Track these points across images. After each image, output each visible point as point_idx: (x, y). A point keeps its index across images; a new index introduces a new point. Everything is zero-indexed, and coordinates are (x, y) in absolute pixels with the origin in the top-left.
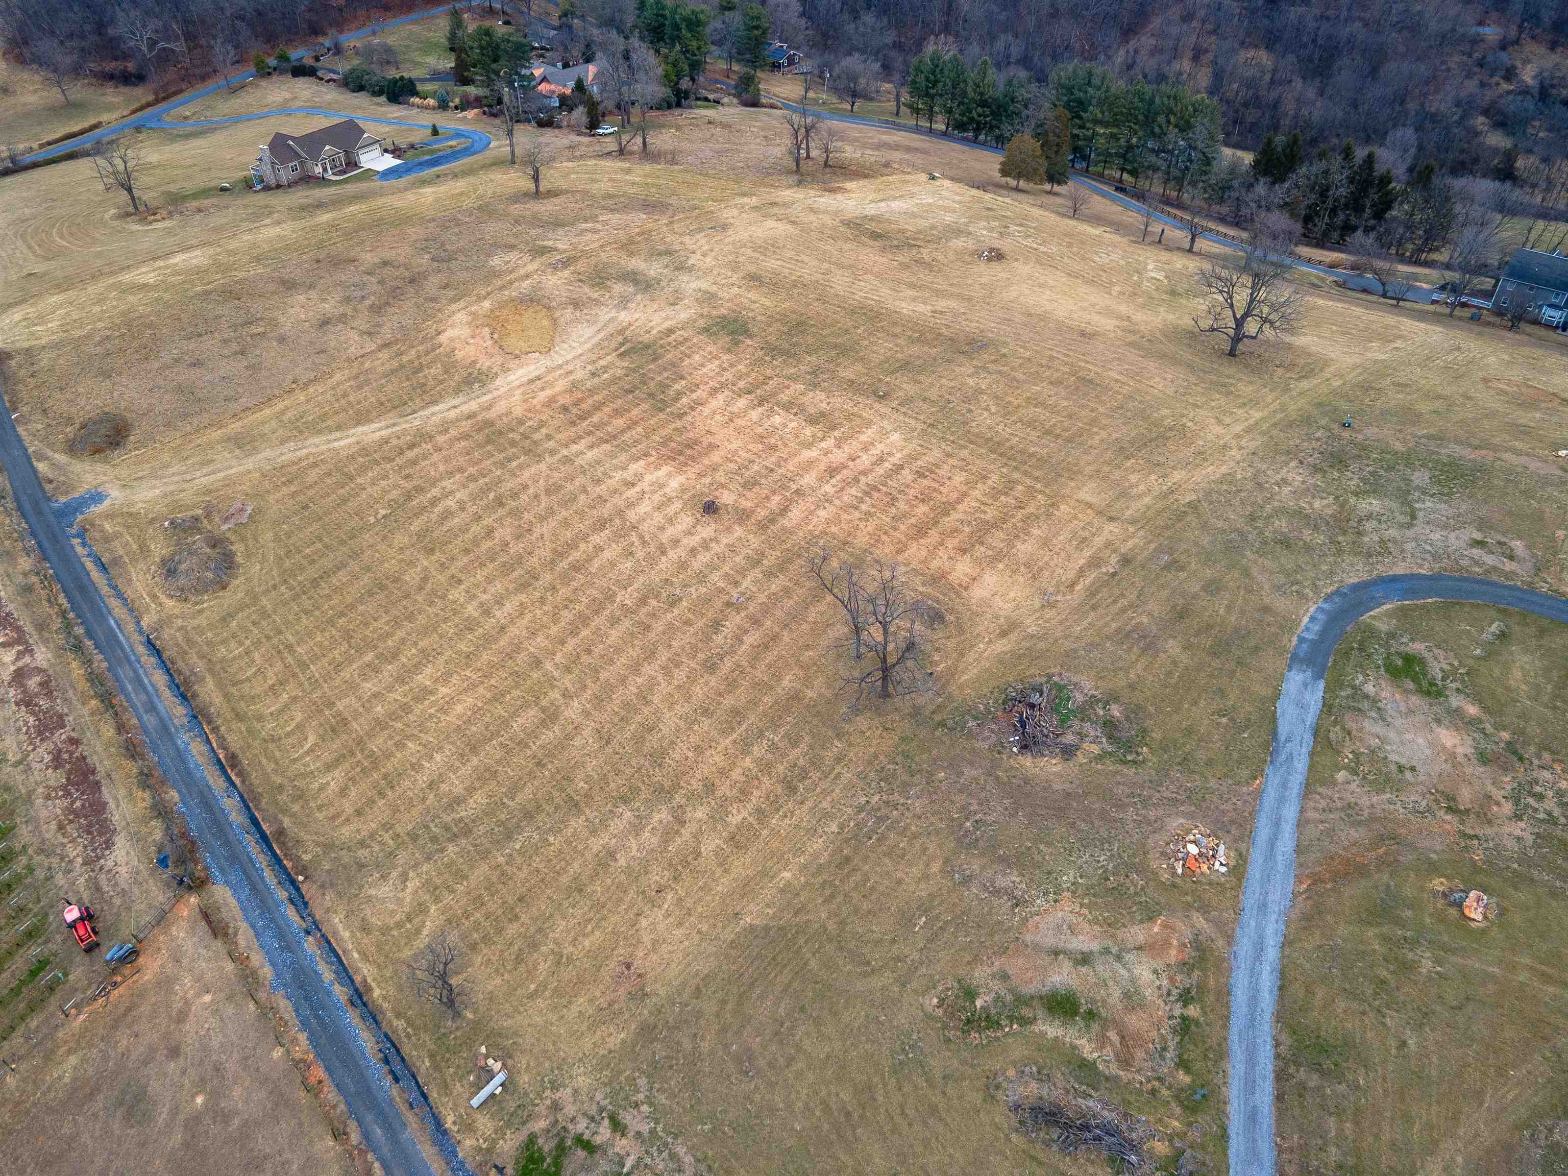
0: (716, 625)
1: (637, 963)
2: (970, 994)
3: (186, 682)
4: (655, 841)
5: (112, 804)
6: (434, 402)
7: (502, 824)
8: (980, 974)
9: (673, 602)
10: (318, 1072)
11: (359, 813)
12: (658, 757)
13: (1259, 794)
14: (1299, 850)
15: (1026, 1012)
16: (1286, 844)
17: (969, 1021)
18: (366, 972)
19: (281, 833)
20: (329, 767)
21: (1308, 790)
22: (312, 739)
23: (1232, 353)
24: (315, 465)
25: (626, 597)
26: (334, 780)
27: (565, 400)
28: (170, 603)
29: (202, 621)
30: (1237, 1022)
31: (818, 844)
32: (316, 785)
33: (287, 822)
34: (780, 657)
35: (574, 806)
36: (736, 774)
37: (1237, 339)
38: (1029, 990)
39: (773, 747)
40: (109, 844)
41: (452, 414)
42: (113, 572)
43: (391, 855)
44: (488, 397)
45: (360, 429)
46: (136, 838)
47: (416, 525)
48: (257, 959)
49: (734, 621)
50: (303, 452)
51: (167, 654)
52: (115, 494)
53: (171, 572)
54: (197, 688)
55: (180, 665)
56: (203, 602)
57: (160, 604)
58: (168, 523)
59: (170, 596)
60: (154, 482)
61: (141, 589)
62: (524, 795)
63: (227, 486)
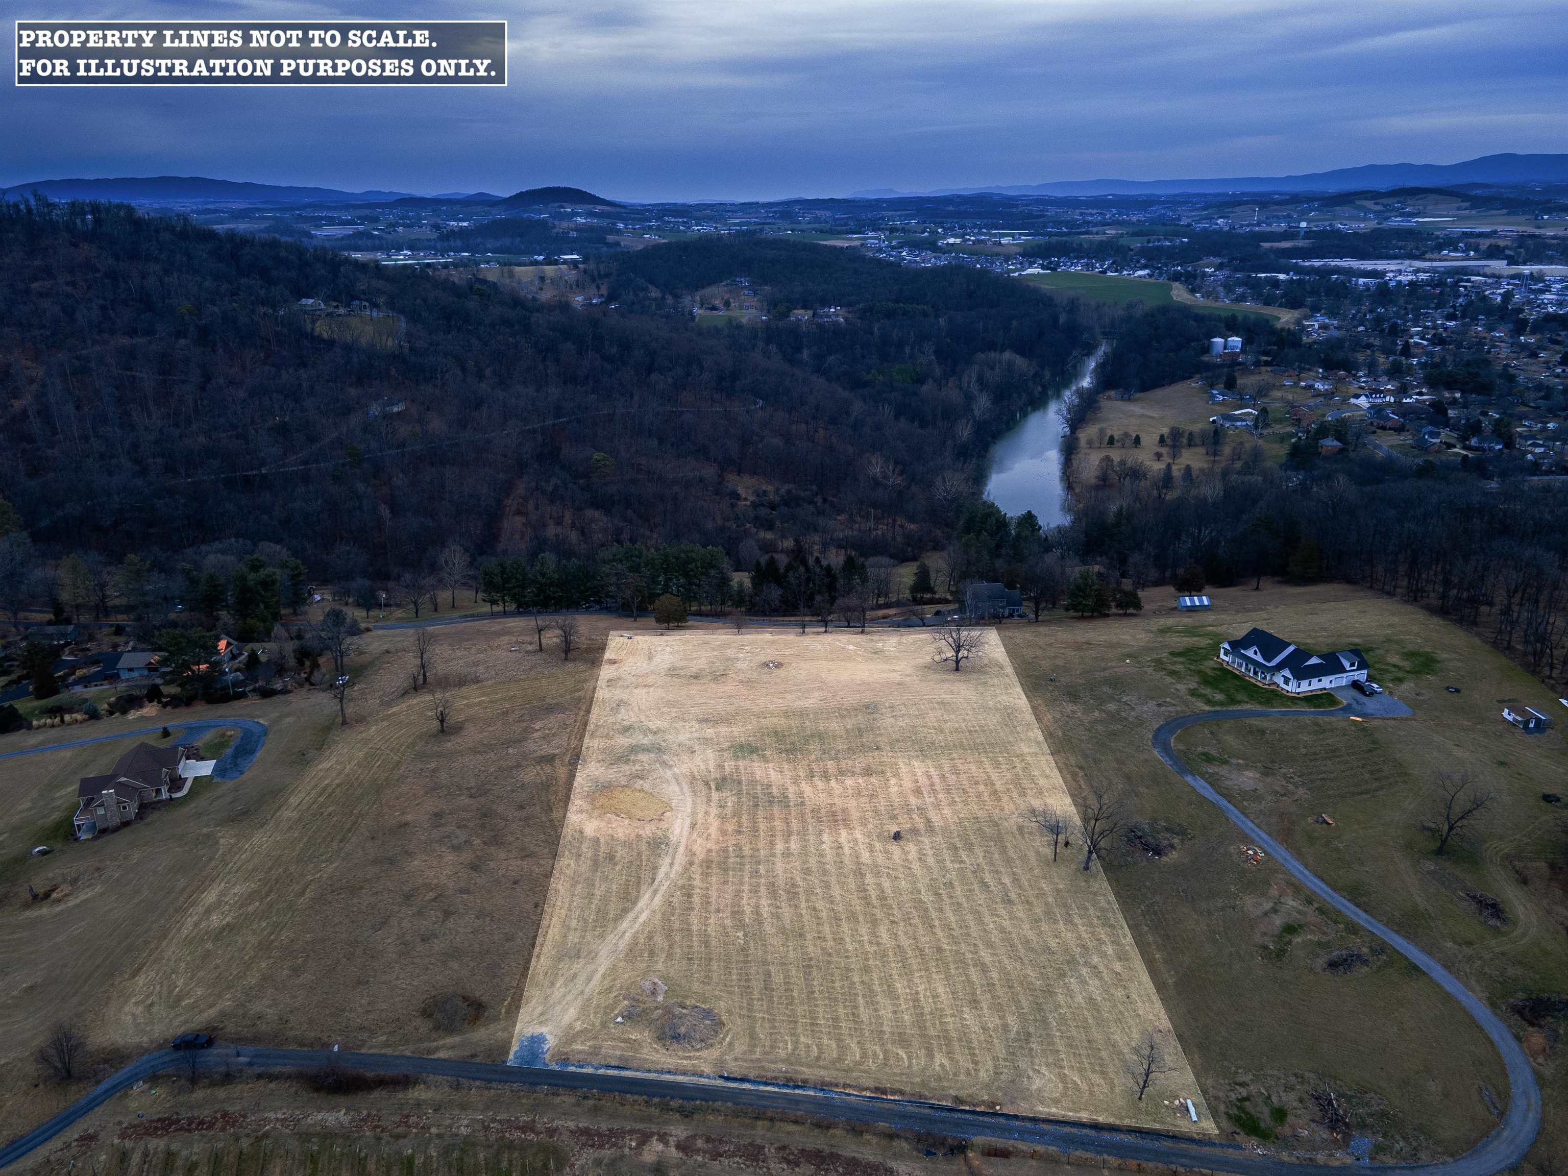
0: (985, 885)
1: (1161, 1027)
2: (1266, 948)
3: (789, 1079)
4: (1097, 982)
5: (858, 1156)
6: (655, 868)
7: (1036, 1020)
8: (1258, 939)
9: (951, 884)
10: (1132, 1162)
11: (976, 1063)
12: (1048, 950)
13: (1235, 824)
14: (1270, 835)
15: (1286, 940)
16: (1265, 836)
17: (1278, 956)
19: (957, 1099)
20: (930, 1055)
21: (1246, 815)
22: (902, 1053)
23: (957, 669)
24: (650, 937)
25: (927, 897)
26: (940, 1059)
27: (730, 827)
28: (705, 1053)
29: (740, 1048)
30: (1328, 899)
31: (1150, 938)
32: (938, 1068)
33: (952, 1092)
34: (1029, 880)
35: (1049, 992)
36: (1084, 935)
37: (957, 662)
38: (1277, 932)
39: (1081, 916)
41: (677, 868)
42: (631, 1065)
43: (1016, 1068)
44: (681, 849)
45: (641, 904)
46: (897, 1156)
47: (768, 928)
48: (1040, 1147)
49: (988, 878)
50: (628, 936)
51: (751, 1076)
52: (544, 1030)
53: (677, 1037)
54: (800, 1077)
55: (769, 1074)
56: (724, 1039)
57: (699, 1058)
58: (619, 1019)
59: (698, 1050)
60: (558, 1008)
61: (670, 1060)
62: (1025, 1003)
63: (614, 980)
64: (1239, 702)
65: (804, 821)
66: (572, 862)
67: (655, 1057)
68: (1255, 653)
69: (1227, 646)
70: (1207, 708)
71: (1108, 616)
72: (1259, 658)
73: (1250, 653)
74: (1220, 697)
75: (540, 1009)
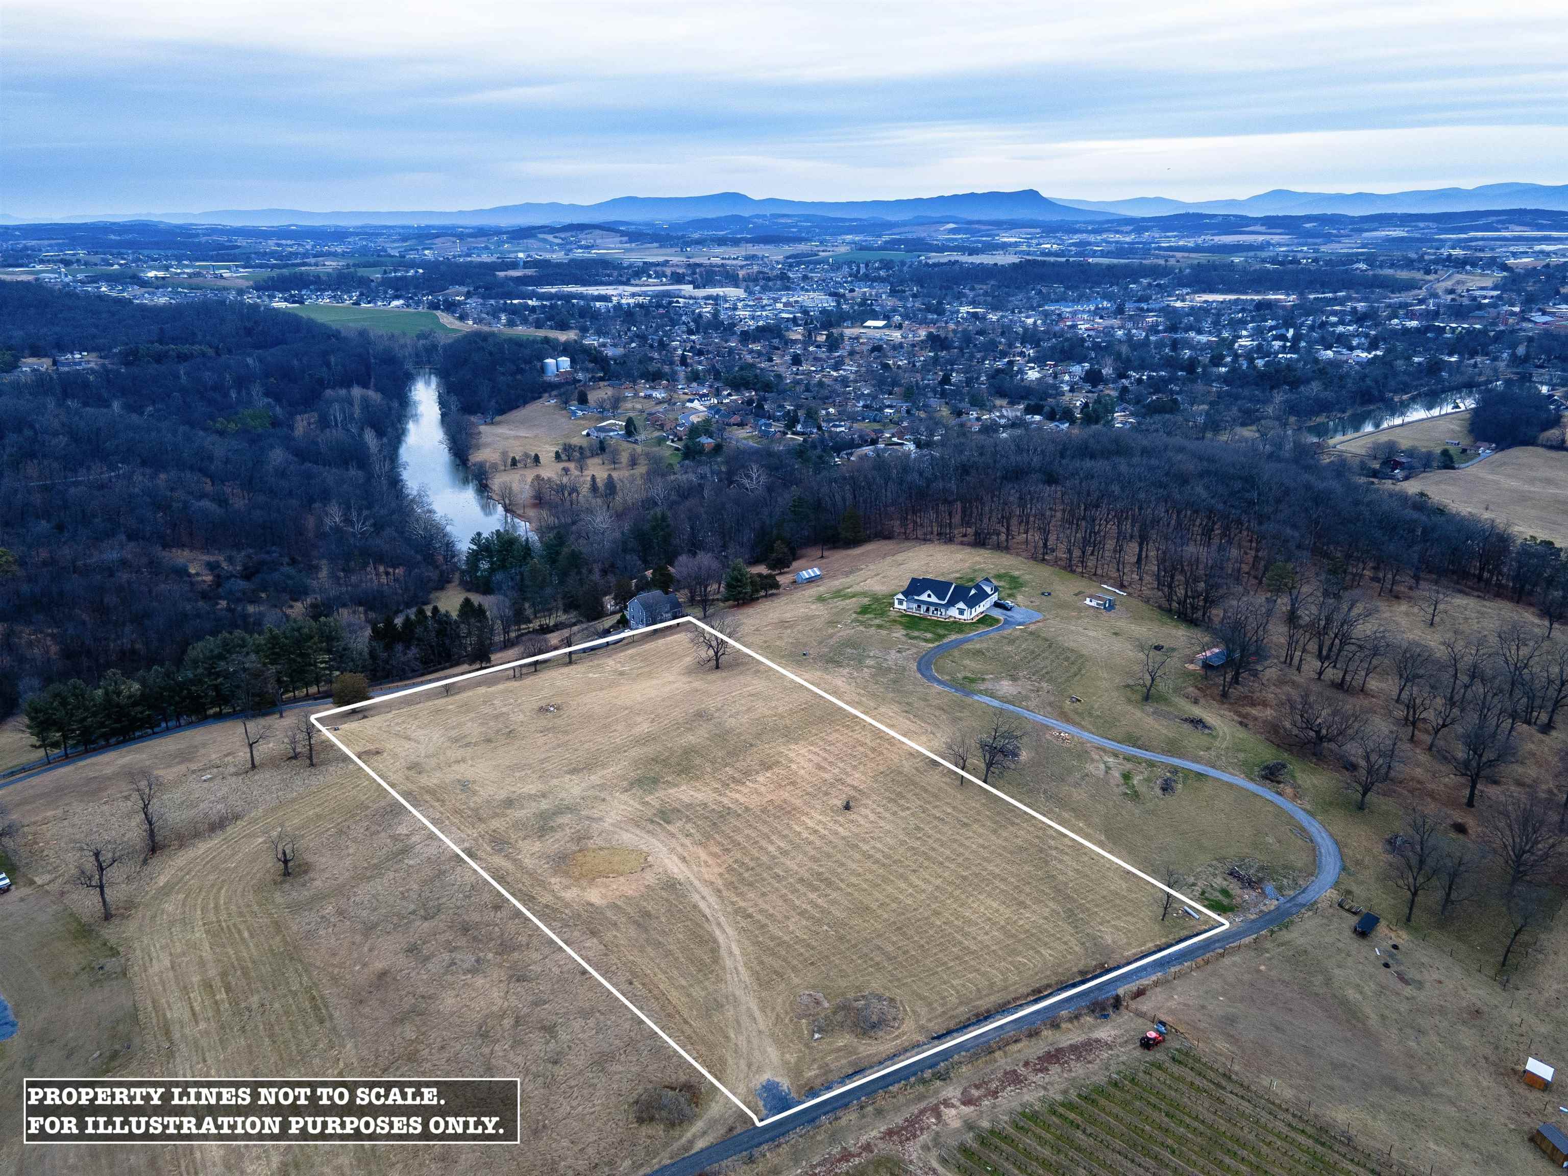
0: (939, 819)
2: (1126, 794)
3: (977, 1015)
5: (1072, 1042)
6: (695, 907)
7: (1064, 899)
8: (1117, 790)
9: (918, 828)
10: (1199, 960)
12: (1021, 848)
13: (1033, 720)
14: (1057, 720)
15: (1131, 784)
16: (1055, 722)
17: (1136, 797)
18: (1150, 945)
19: (1081, 973)
21: (1033, 712)
22: (1020, 959)
23: (717, 667)
24: (761, 962)
25: (915, 843)
26: (1046, 952)
27: (715, 849)
28: (904, 1028)
30: (1123, 750)
33: (1075, 969)
35: (1051, 877)
37: (717, 660)
38: (1122, 782)
40: (1097, 1041)
41: (712, 899)
43: (1088, 934)
44: (697, 883)
45: (721, 940)
46: (1092, 1028)
47: (839, 914)
48: (1154, 978)
49: (936, 813)
50: (742, 969)
51: (952, 1026)
52: (766, 1076)
53: (874, 1026)
54: (983, 1009)
55: (963, 1019)
56: (905, 1010)
57: (904, 1034)
58: (817, 1036)
59: (898, 1028)
60: (756, 1053)
61: (886, 1047)
62: (1047, 891)
63: (773, 1009)
64: (944, 636)
65: (765, 822)
66: (615, 933)
67: (872, 1050)
68: (929, 596)
69: (901, 596)
70: (931, 645)
71: (758, 599)
72: (933, 599)
73: (924, 597)
74: (929, 635)
75: (743, 1064)
